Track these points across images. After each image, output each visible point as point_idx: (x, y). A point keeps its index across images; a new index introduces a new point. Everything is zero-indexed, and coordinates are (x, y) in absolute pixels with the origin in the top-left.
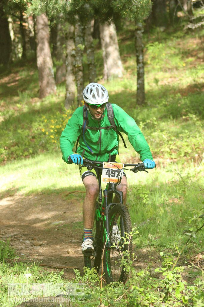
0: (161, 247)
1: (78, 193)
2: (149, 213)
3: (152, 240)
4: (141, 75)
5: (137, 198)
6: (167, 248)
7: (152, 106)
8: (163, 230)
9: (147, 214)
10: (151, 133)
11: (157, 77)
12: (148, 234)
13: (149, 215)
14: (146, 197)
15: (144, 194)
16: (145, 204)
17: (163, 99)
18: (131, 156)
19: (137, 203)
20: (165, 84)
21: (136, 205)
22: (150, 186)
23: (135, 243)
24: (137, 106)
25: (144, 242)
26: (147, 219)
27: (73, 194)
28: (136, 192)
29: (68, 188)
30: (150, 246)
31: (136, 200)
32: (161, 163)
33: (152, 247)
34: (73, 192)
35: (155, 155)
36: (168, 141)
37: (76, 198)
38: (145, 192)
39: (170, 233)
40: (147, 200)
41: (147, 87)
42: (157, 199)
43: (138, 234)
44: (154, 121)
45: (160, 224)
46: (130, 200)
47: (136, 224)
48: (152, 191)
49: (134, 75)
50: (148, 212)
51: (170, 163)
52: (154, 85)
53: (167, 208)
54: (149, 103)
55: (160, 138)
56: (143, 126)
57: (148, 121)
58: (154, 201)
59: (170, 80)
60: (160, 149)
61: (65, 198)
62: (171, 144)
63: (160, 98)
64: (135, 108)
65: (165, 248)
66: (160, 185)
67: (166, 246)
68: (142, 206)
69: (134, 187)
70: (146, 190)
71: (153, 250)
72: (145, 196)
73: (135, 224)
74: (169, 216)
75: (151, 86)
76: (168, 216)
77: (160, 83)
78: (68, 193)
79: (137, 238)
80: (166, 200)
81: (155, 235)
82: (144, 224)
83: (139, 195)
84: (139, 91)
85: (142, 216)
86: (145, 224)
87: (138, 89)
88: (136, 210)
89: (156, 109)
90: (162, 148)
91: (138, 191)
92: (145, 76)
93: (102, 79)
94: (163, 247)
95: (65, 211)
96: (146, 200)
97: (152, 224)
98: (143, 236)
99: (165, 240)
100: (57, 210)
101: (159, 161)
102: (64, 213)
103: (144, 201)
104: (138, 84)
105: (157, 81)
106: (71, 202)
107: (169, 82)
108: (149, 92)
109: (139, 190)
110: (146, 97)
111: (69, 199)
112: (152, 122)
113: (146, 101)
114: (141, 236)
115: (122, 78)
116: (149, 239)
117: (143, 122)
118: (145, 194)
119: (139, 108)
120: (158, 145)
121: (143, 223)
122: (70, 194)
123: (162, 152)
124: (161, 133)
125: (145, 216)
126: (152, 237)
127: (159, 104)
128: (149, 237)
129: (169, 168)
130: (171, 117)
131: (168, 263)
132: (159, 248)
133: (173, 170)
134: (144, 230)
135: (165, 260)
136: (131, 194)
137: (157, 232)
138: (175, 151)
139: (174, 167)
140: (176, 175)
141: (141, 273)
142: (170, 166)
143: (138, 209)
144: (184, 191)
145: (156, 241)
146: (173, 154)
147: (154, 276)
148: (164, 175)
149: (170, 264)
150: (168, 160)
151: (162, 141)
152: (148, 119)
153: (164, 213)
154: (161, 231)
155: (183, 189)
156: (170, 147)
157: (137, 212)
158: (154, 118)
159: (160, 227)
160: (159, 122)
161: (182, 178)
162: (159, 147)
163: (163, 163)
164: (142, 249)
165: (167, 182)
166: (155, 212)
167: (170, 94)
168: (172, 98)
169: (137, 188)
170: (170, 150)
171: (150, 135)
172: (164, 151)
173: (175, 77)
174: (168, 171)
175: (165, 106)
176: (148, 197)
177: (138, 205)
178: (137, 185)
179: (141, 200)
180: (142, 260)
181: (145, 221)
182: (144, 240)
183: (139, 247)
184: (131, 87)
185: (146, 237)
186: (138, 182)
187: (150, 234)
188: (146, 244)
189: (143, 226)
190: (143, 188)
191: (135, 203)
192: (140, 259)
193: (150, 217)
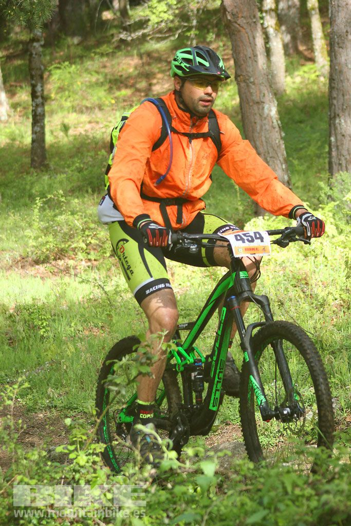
0: (69, 410)
2: (49, 353)
3: (53, 398)
4: (38, 118)
5: (29, 326)
6: (80, 411)
7: (56, 172)
8: (73, 381)
9: (45, 354)
10: (55, 216)
11: (66, 121)
12: (47, 387)
13: (50, 356)
14: (45, 324)
15: (41, 320)
16: (42, 337)
17: (76, 159)
18: (21, 256)
19: (30, 335)
20: (81, 134)
21: (28, 339)
22: (52, 306)
23: (24, 403)
24: (32, 170)
25: (39, 401)
26: (46, 363)
28: (27, 318)
30: (50, 408)
31: (28, 331)
32: (72, 268)
33: (53, 409)
35: (61, 254)
36: (83, 230)
38: (43, 317)
40: (47, 331)
41: (49, 139)
42: (63, 329)
43: (29, 388)
44: (60, 196)
45: (68, 370)
46: (17, 331)
47: (26, 371)
48: (55, 315)
49: (28, 118)
50: (48, 351)
51: (87, 268)
52: (62, 134)
53: (80, 344)
54: (52, 165)
55: (70, 225)
56: (42, 205)
57: (49, 196)
58: (59, 333)
59: (88, 126)
60: (69, 243)
62: (88, 236)
63: (71, 157)
64: (28, 173)
65: (75, 412)
66: (69, 305)
67: (77, 409)
68: (38, 340)
69: (25, 309)
70: (44, 312)
71: (55, 415)
72: (42, 324)
74: (83, 358)
75: (56, 137)
76: (81, 358)
77: (71, 132)
79: (28, 394)
80: (79, 331)
81: (59, 389)
82: (40, 371)
83: (33, 323)
84: (35, 144)
85: (38, 358)
86: (43, 371)
87: (33, 141)
88: (27, 348)
89: (63, 176)
90: (72, 242)
91: (30, 315)
92: (47, 119)
94: (71, 410)
96: (44, 330)
97: (55, 370)
98: (39, 391)
99: (75, 398)
101: (67, 265)
103: (41, 332)
104: (34, 132)
105: (66, 128)
107: (86, 131)
108: (52, 146)
109: (33, 313)
110: (47, 156)
112: (56, 198)
113: (46, 162)
114: (34, 391)
115: (7, 122)
116: (49, 397)
117: (41, 198)
118: (44, 321)
119: (35, 174)
120: (67, 237)
121: (38, 370)
123: (74, 250)
124: (71, 217)
125: (43, 357)
126: (53, 394)
127: (69, 167)
128: (49, 393)
129: (84, 277)
130: (90, 190)
131: (78, 436)
132: (65, 411)
133: (90, 280)
134: (41, 381)
135: (74, 431)
136: (19, 319)
137: (62, 385)
138: (95, 247)
139: (93, 275)
140: (97, 288)
141: (33, 454)
142: (86, 273)
143: (31, 346)
144: (109, 315)
145: (61, 399)
146: (92, 252)
147: (55, 459)
148: (76, 289)
149: (81, 438)
150: (83, 263)
151: (74, 229)
152: (49, 192)
153: (74, 352)
154: (69, 382)
155: (108, 313)
156: (86, 241)
157: (29, 350)
158: (61, 192)
159: (68, 376)
160: (69, 198)
161: (106, 293)
162: (68, 240)
163: (75, 268)
164: (36, 413)
165: (80, 299)
166: (59, 352)
167: (88, 151)
168: (91, 157)
169: (29, 309)
170: (87, 245)
171: (53, 221)
172: (76, 248)
173: (97, 123)
174: (83, 282)
175: (80, 170)
176: (48, 326)
177: (30, 339)
178: (29, 305)
179: (35, 330)
180: (36, 431)
181: (42, 365)
182: (40, 399)
183: (31, 410)
184: (22, 137)
185: (43, 393)
186: (32, 299)
187: (50, 388)
188: (43, 405)
189: (38, 374)
190: (40, 310)
191: (26, 336)
192: (34, 431)
193: (51, 359)
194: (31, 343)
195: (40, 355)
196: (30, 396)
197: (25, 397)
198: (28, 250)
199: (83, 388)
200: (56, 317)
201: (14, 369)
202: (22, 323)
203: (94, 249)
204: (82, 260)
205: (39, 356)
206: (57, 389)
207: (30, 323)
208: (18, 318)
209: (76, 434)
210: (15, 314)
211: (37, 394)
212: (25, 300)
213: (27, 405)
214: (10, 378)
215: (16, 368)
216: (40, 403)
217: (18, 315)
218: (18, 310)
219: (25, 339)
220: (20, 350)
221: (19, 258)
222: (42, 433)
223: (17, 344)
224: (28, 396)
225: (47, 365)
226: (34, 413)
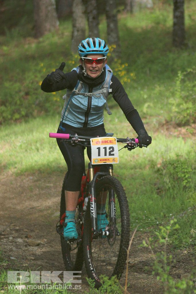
2: (192, 200)
3: (195, 238)
4: (179, 4)
5: (174, 178)
7: (194, 49)
9: (188, 201)
10: (194, 86)
12: (190, 229)
13: (192, 203)
14: (187, 176)
15: (184, 173)
16: (185, 187)
18: (166, 120)
19: (174, 186)
21: (173, 188)
22: (193, 161)
23: (171, 242)
24: (174, 48)
25: (184, 240)
26: (189, 208)
28: (172, 171)
30: (192, 245)
31: (173, 182)
33: (195, 247)
38: (185, 171)
41: (187, 22)
43: (177, 230)
46: (164, 182)
47: (172, 216)
48: (195, 169)
49: (170, 5)
50: (190, 198)
54: (190, 43)
56: (183, 78)
57: (189, 70)
64: (170, 51)
68: (182, 190)
69: (170, 164)
70: (186, 167)
72: (185, 176)
75: (193, 20)
79: (174, 234)
82: (184, 215)
83: (177, 175)
84: (176, 27)
85: (182, 205)
86: (186, 215)
87: (175, 24)
88: (172, 196)
91: (174, 168)
92: (186, 6)
93: (123, 10)
96: (186, 181)
103: (184, 183)
104: (175, 17)
108: (190, 28)
109: (177, 167)
110: (186, 36)
113: (186, 42)
114: (180, 231)
115: (152, 8)
116: (192, 237)
117: (182, 72)
118: (186, 174)
119: (176, 52)
121: (183, 214)
125: (186, 204)
126: (195, 234)
128: (191, 233)
134: (184, 224)
136: (166, 173)
141: (182, 284)
143: (176, 194)
152: (189, 67)
157: (174, 198)
164: (181, 250)
169: (173, 164)
171: (192, 90)
176: (189, 177)
177: (175, 188)
178: (173, 161)
179: (179, 182)
180: (181, 265)
181: (185, 210)
182: (184, 238)
183: (177, 247)
184: (165, 21)
185: (187, 233)
186: (176, 156)
187: (192, 229)
188: (187, 243)
189: (182, 217)
190: (183, 165)
191: (171, 186)
192: (180, 265)
193: (193, 205)
194: (175, 192)
195: (183, 202)
196: (176, 236)
198: (172, 115)
200: (195, 171)
201: (162, 214)
202: (168, 176)
207: (175, 175)
208: (164, 172)
210: (162, 168)
211: (182, 234)
212: (170, 156)
213: (174, 244)
214: (159, 221)
215: (164, 213)
216: (185, 242)
217: (164, 169)
218: (165, 165)
219: (171, 188)
220: (167, 198)
221: (164, 122)
222: (187, 267)
223: (164, 193)
224: (174, 236)
225: (190, 210)
226: (180, 250)
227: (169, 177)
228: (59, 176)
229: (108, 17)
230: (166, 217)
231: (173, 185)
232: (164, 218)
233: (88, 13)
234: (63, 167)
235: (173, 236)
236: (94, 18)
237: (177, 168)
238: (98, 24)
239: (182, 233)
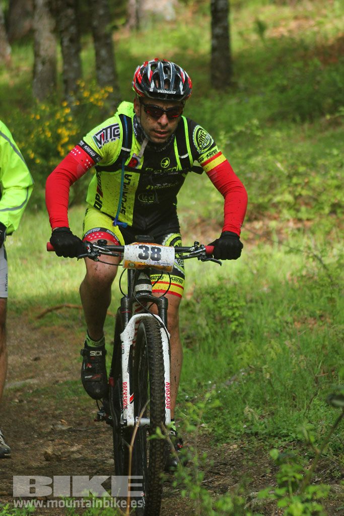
0: (276, 439)
1: (68, 309)
2: (245, 356)
3: (252, 421)
4: (220, 14)
5: (214, 318)
6: (292, 440)
7: (248, 91)
8: (281, 395)
9: (239, 357)
10: (249, 157)
11: (262, 18)
12: (243, 406)
13: (246, 360)
14: (237, 315)
15: (232, 308)
16: (234, 334)
17: (276, 73)
18: (200, 217)
19: (216, 332)
20: (282, 36)
21: (213, 337)
22: (248, 288)
23: (210, 430)
24: (213, 92)
25: (233, 427)
26: (241, 370)
27: (58, 312)
28: (212, 306)
29: (43, 297)
30: (248, 435)
31: (213, 325)
32: (274, 232)
33: (253, 438)
34: (57, 308)
35: (258, 213)
36: (290, 177)
37: (65, 322)
38: (234, 305)
39: (298, 404)
40: (240, 324)
41: (236, 44)
42: (263, 322)
43: (219, 408)
44: (254, 128)
45: (273, 380)
46: (198, 326)
47: (212, 384)
48: (251, 301)
49: (204, 15)
50: (242, 353)
51: (296, 232)
52: (254, 37)
53: (289, 341)
54: (242, 82)
55: (270, 171)
56: (228, 142)
57: (238, 128)
58: (258, 326)
59: (293, 24)
60: (270, 196)
61: (36, 324)
62: (296, 185)
63: (269, 70)
64: (207, 96)
65: (285, 440)
66: (272, 285)
67: (287, 436)
68: (229, 338)
69: (208, 293)
70: (236, 298)
71: (257, 445)
72: (234, 314)
73: (210, 382)
74: (294, 361)
75: (247, 41)
76: (291, 362)
77: (268, 34)
78: (44, 309)
79: (216, 417)
80: (287, 323)
81: (260, 408)
82: (232, 382)
83: (220, 313)
84: (217, 54)
85: (229, 364)
86: (237, 383)
87: (214, 49)
88: (212, 349)
89: (258, 99)
90: (275, 195)
91: (215, 301)
92: (232, 16)
93: (124, 25)
94: (280, 438)
95: (37, 356)
96: (236, 323)
97: (254, 381)
98: (232, 413)
99: (284, 421)
100: (17, 354)
101: (268, 227)
102: (36, 359)
103: (233, 326)
104: (214, 36)
105: (261, 28)
106: (53, 332)
107: (290, 31)
108: (241, 55)
109: (219, 298)
110: (235, 70)
111: (46, 326)
112: (248, 132)
113: (233, 79)
114: (225, 411)
115: (174, 22)
116: (246, 420)
117: (227, 132)
118: (235, 310)
119: (217, 98)
120: (267, 188)
121: (230, 381)
122: (50, 314)
123: (275, 205)
124: (270, 158)
125: (236, 363)
126: (252, 415)
127: (266, 84)
128: (246, 413)
129: (292, 243)
130: (298, 118)
131: (291, 474)
132: (269, 441)
133: (302, 248)
134: (234, 398)
135: (285, 468)
136: (200, 309)
137: (265, 403)
138: (307, 201)
139: (305, 241)
140: (311, 260)
141: (225, 502)
142: (295, 238)
143: (219, 346)
144: (331, 300)
145: (264, 423)
146: (303, 208)
147: (257, 510)
148: (281, 262)
149: (294, 477)
150: (291, 224)
151: (276, 176)
152: (239, 122)
153: (282, 353)
154: (275, 398)
155: (329, 295)
156: (294, 191)
157: (215, 353)
158: (255, 122)
159: (273, 388)
160: (267, 131)
161: (325, 267)
162: (268, 192)
163: (279, 232)
164: (228, 443)
165: (288, 276)
166: (259, 353)
167: (294, 61)
168: (299, 69)
169: (213, 294)
170: (296, 198)
171: (245, 164)
172: (279, 203)
173: (306, 18)
174: (290, 251)
175: (283, 89)
176: (242, 316)
177: (217, 336)
178: (212, 288)
179: (224, 324)
180: (229, 471)
181: (235, 375)
182: (233, 423)
183: (222, 439)
184: (197, 44)
185: (238, 414)
186: (218, 279)
187: (247, 407)
188: (239, 431)
189: (230, 387)
190: (230, 295)
191: (211, 332)
192: (226, 470)
193: (248, 365)
194: (218, 342)
195: (231, 360)
196: (218, 420)
197: (212, 421)
198: (210, 208)
199: (295, 406)
200: (253, 305)
201: (194, 381)
202: (204, 314)
203: (307, 204)
204: (288, 220)
205: (230, 362)
206: (258, 407)
207: (216, 313)
208: (198, 307)
209: (286, 471)
210: (194, 301)
211: (229, 416)
212: (208, 280)
213: (215, 433)
214: (189, 395)
215: (197, 380)
216: (234, 429)
217: (198, 302)
218: (198, 296)
219: (210, 336)
220: (202, 352)
221: (198, 221)
222: (238, 472)
223: (198, 345)
224: (216, 419)
225: (243, 373)
226: (226, 444)
227: (206, 315)
228: (14, 318)
229: (96, 39)
230: (202, 387)
231: (212, 330)
232: (199, 389)
233: (62, 32)
234: (19, 302)
235: (214, 420)
236: (72, 40)
237: (221, 301)
238: (79, 50)
239: (230, 414)
